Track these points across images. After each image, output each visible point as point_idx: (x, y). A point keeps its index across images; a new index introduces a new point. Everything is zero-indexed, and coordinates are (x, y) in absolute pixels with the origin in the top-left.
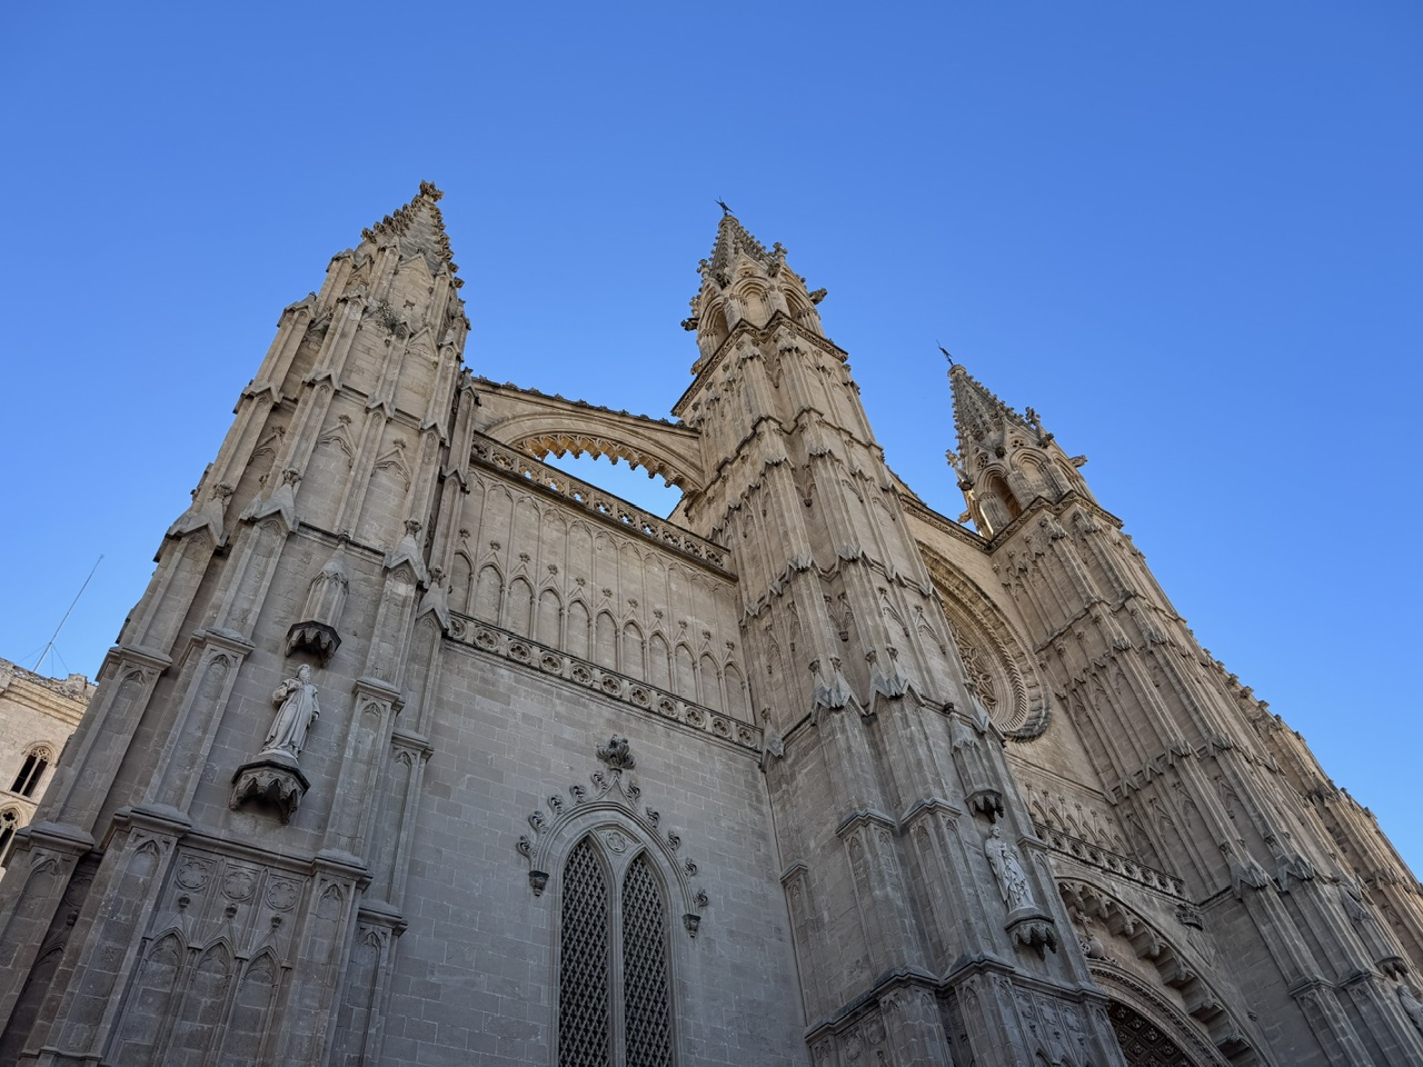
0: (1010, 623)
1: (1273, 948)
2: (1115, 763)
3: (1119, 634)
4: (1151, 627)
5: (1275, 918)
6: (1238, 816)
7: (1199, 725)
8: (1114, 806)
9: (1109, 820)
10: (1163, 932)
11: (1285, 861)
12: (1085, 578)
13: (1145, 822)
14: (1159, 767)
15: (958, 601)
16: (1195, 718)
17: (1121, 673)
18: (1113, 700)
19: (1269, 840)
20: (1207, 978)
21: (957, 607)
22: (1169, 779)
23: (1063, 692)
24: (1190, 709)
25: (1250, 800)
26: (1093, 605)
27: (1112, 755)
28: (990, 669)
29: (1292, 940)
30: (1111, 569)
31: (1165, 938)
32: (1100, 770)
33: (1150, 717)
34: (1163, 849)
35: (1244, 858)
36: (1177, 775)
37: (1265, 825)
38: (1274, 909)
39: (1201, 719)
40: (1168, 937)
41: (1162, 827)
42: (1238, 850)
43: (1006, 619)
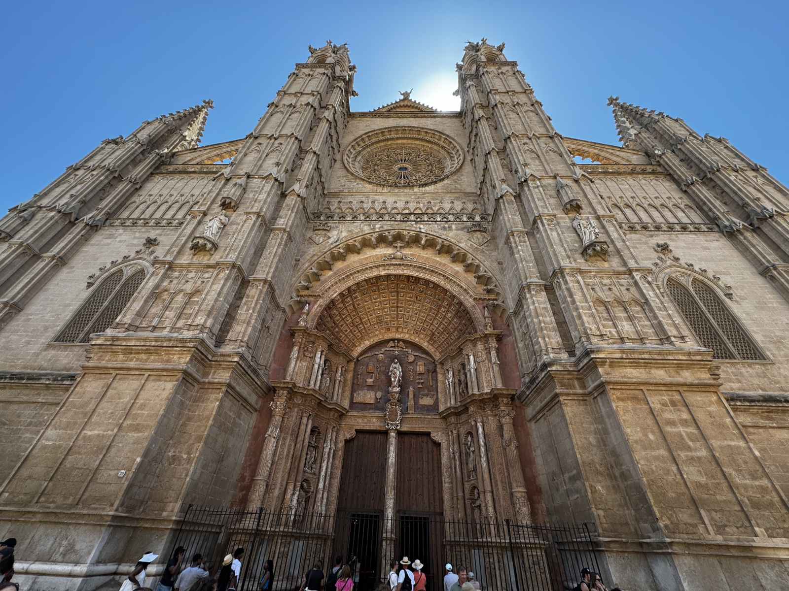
1: (503, 225)
4: (494, 102)
7: (501, 135)
8: (479, 196)
9: (474, 203)
10: (449, 239)
11: (519, 178)
12: (473, 98)
19: (516, 171)
20: (471, 253)
21: (432, 146)
25: (512, 157)
26: (473, 108)
28: (445, 165)
31: (449, 241)
37: (516, 165)
39: (502, 132)
40: (452, 240)
41: (488, 194)
43: (453, 139)
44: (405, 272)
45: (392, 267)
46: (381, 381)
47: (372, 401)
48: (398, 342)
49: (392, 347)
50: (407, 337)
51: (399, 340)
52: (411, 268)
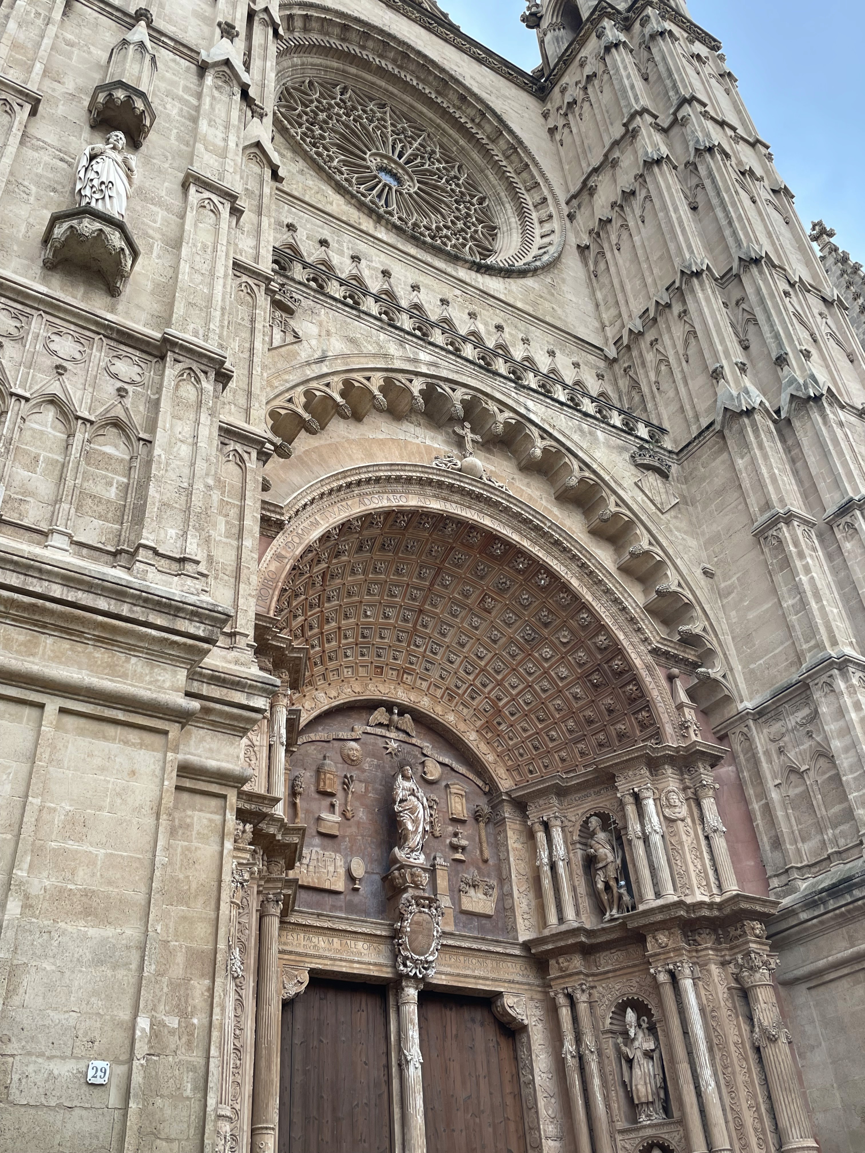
0: (536, 164)
1: (746, 483)
2: (623, 309)
3: (656, 146)
4: (700, 135)
5: (755, 445)
6: (754, 347)
7: (730, 241)
8: (612, 362)
9: (600, 377)
10: (595, 466)
11: (793, 380)
12: (632, 87)
13: (641, 371)
14: (665, 299)
15: (471, 137)
16: (727, 232)
17: (648, 197)
18: (634, 231)
19: (781, 361)
20: (649, 524)
21: (468, 147)
22: (677, 308)
23: (586, 240)
24: (724, 222)
25: (769, 317)
26: (632, 117)
27: (622, 302)
28: (499, 221)
29: (770, 468)
30: (670, 74)
31: (594, 472)
32: (607, 323)
33: (668, 237)
34: (654, 398)
35: (737, 382)
36: (684, 302)
37: (780, 345)
38: (757, 436)
39: (734, 233)
40: (602, 473)
41: (658, 373)
42: (733, 373)
43: (533, 159)
44: (487, 522)
45: (456, 497)
46: (358, 824)
47: (340, 885)
48: (401, 714)
49: (380, 725)
50: (424, 704)
51: (403, 710)
52: (504, 517)
